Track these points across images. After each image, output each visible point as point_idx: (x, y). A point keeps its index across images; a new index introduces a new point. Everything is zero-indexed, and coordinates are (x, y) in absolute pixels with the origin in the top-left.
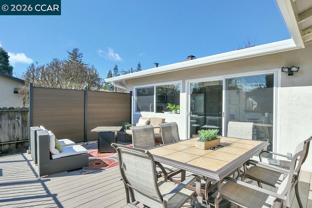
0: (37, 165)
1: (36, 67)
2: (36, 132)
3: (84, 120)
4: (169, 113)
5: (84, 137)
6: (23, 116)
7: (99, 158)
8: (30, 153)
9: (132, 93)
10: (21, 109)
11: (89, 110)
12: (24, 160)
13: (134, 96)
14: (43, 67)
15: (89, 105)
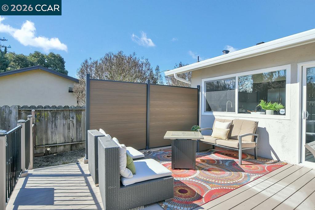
0: (97, 185)
1: (90, 62)
2: (96, 138)
3: (146, 121)
4: (261, 114)
5: (145, 143)
6: (77, 115)
7: (178, 179)
8: (86, 162)
9: (199, 88)
10: (76, 108)
11: (151, 109)
12: (80, 173)
13: (203, 92)
14: (96, 63)
15: (151, 102)
